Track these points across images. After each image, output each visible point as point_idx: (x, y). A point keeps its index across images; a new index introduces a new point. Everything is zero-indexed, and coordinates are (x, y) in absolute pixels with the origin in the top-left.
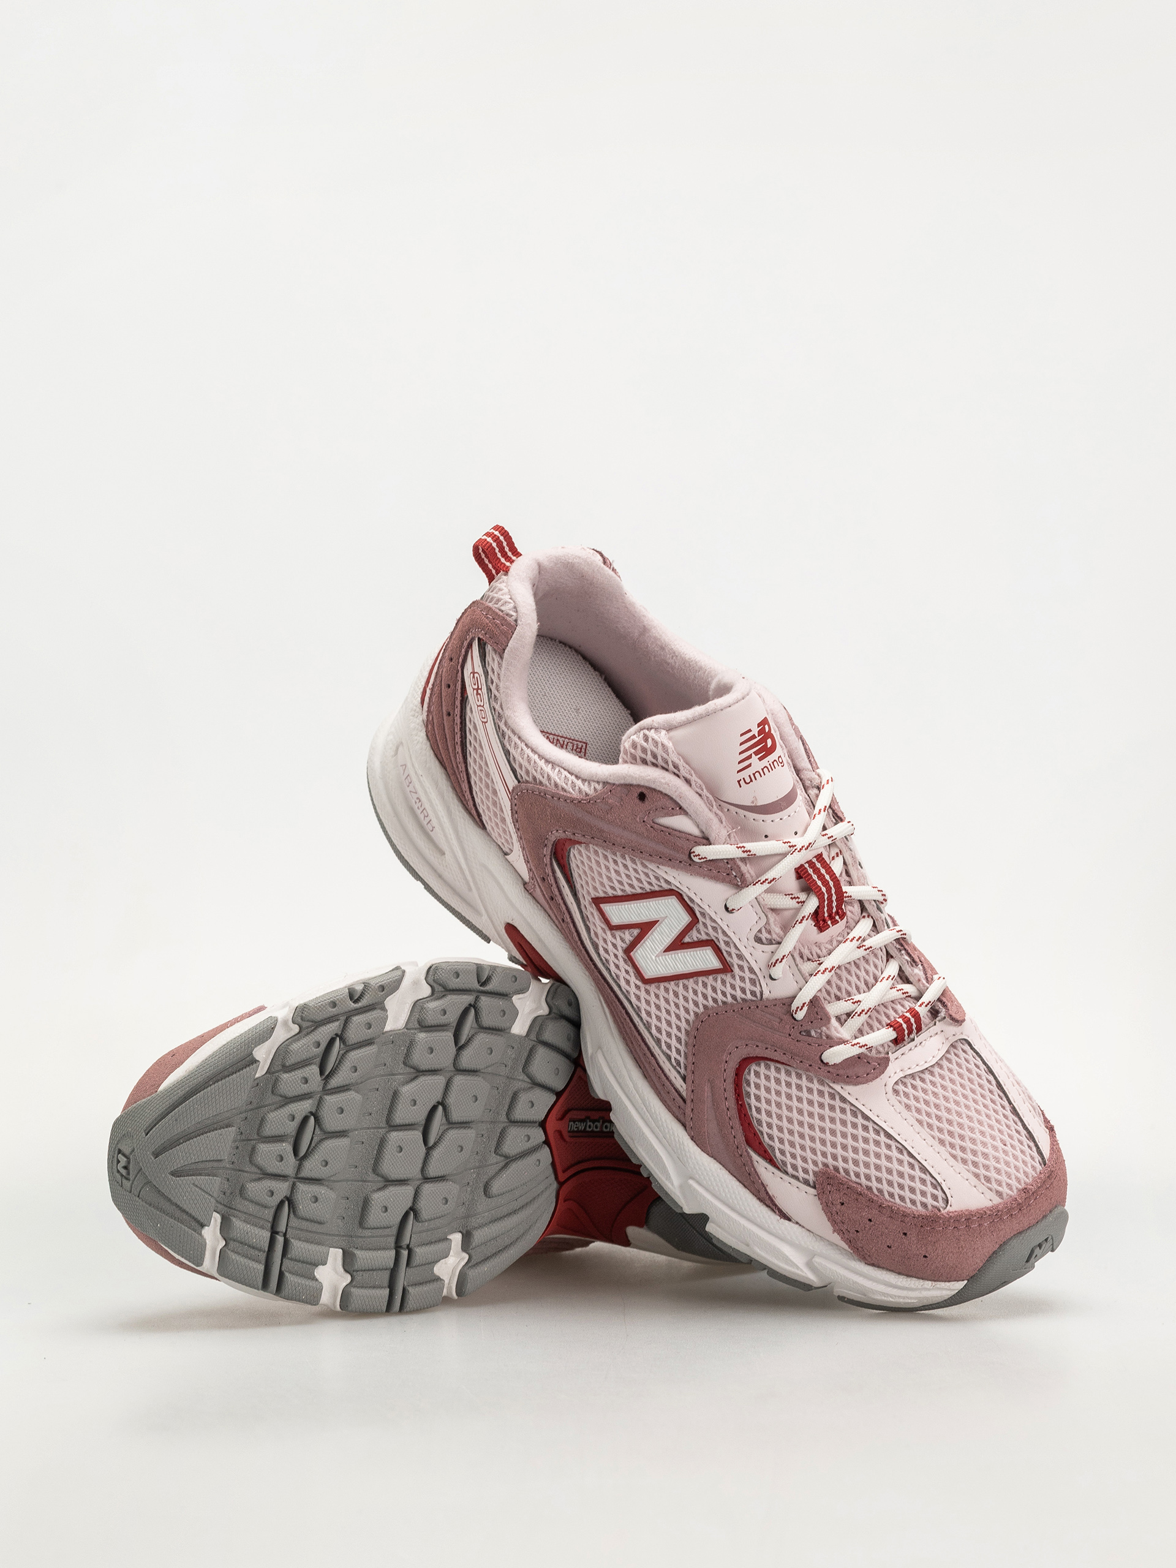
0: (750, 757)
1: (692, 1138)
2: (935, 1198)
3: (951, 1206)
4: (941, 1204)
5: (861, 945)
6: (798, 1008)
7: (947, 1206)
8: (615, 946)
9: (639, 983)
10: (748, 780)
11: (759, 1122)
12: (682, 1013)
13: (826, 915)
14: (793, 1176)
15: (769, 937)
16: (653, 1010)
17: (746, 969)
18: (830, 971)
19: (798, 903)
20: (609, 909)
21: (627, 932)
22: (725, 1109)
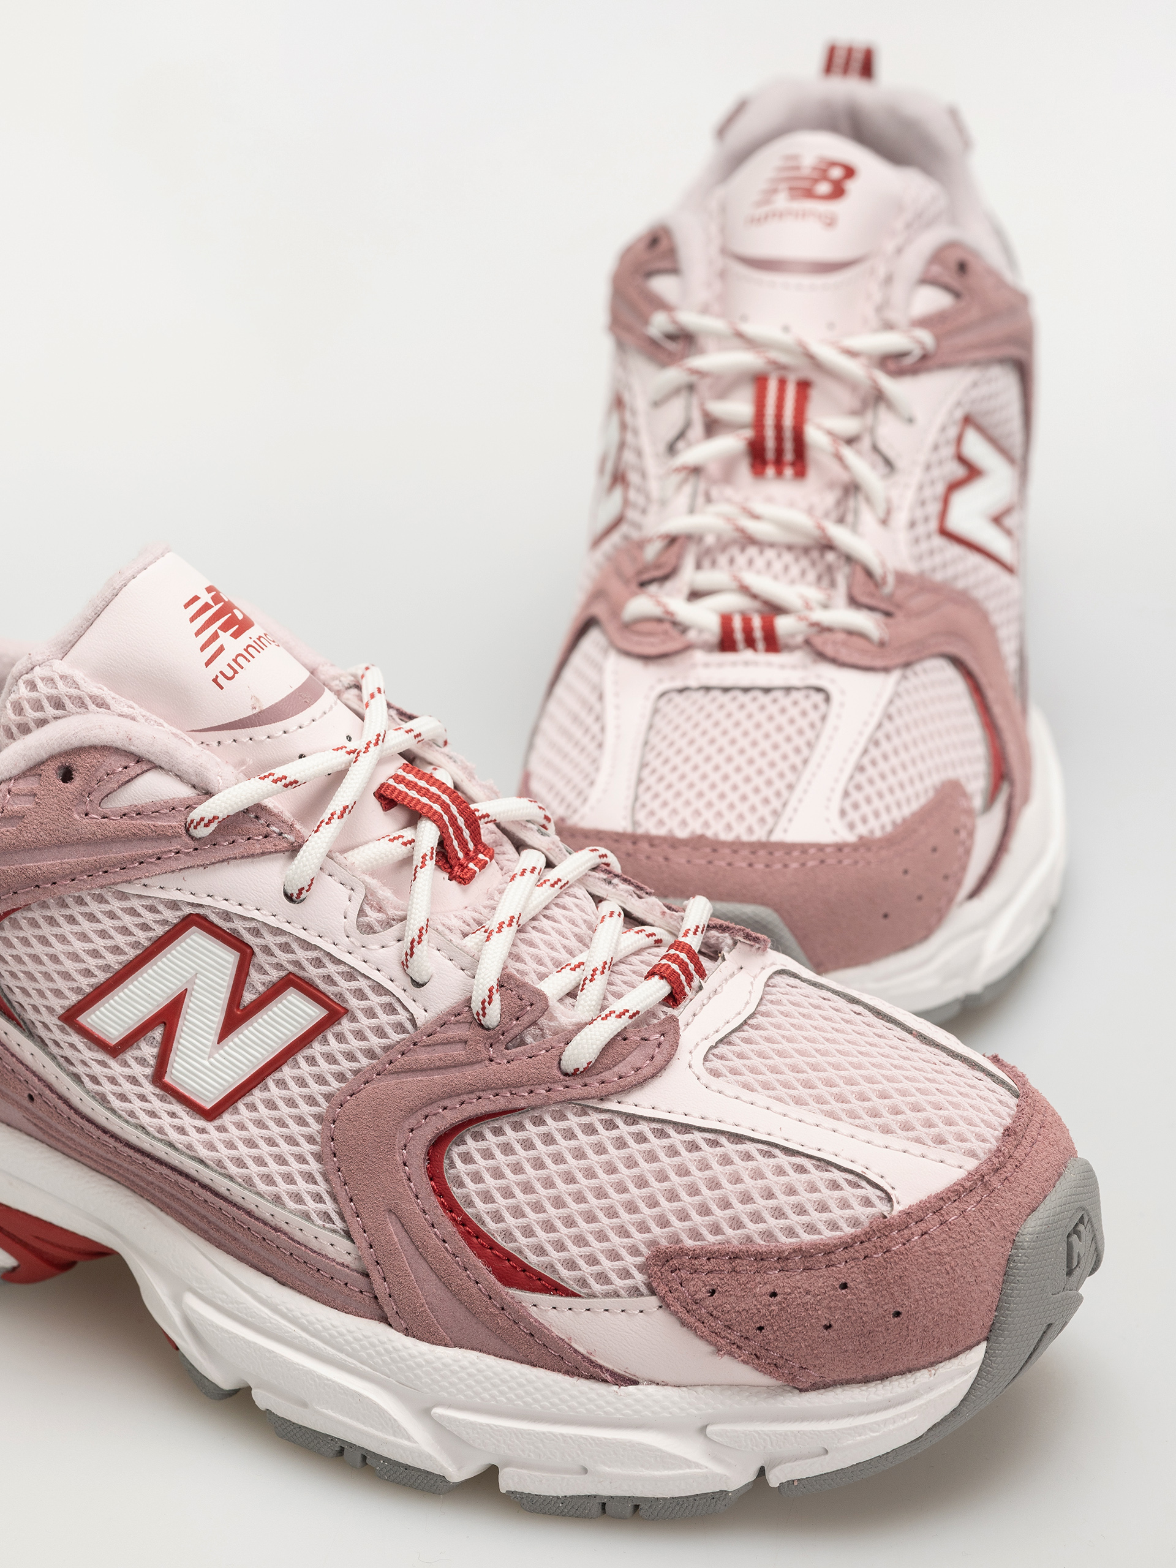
0: (215, 636)
1: (407, 1332)
2: (868, 1202)
3: (898, 1203)
4: (882, 1207)
5: (542, 881)
6: (483, 1003)
7: (892, 1206)
8: (134, 1080)
9: (201, 1123)
10: (230, 673)
11: (508, 1235)
12: (295, 1129)
13: (461, 855)
14: (607, 1295)
15: (381, 916)
16: (243, 1150)
17: (368, 992)
18: (510, 925)
19: (405, 844)
20: (97, 1019)
21: (143, 1044)
22: (440, 1243)
